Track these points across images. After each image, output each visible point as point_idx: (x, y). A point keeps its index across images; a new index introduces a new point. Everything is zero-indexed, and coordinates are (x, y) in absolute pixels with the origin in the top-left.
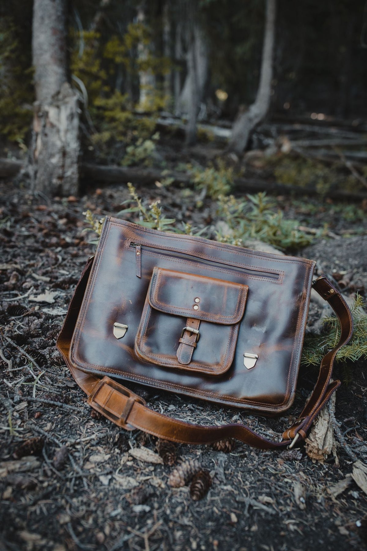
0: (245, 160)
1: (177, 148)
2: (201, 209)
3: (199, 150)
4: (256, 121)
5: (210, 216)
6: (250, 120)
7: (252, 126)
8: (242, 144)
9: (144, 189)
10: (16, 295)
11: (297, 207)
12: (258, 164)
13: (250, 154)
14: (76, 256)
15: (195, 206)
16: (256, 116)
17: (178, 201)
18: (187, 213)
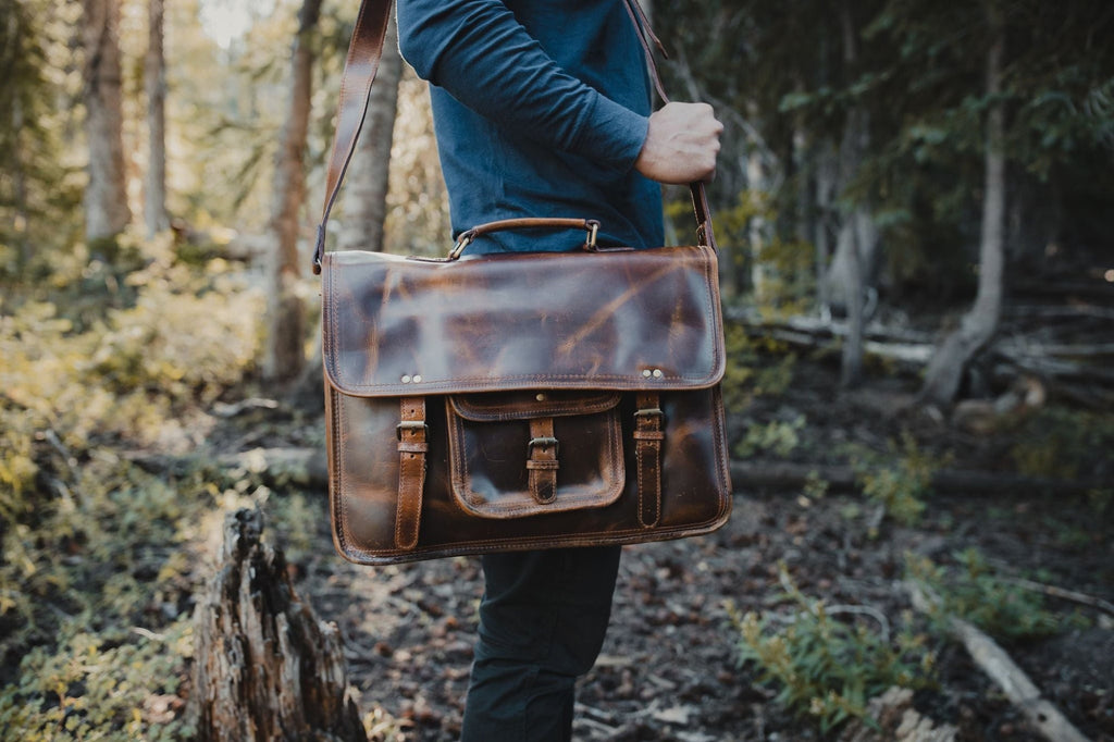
0: (956, 419)
1: (828, 395)
2: (877, 542)
3: (870, 398)
4: (975, 345)
5: (891, 558)
6: (964, 344)
7: (967, 354)
8: (950, 387)
9: (777, 500)
10: (634, 709)
11: (1052, 534)
12: (980, 425)
13: (967, 406)
14: (696, 643)
15: (865, 537)
16: (975, 337)
17: (836, 526)
18: (854, 553)
